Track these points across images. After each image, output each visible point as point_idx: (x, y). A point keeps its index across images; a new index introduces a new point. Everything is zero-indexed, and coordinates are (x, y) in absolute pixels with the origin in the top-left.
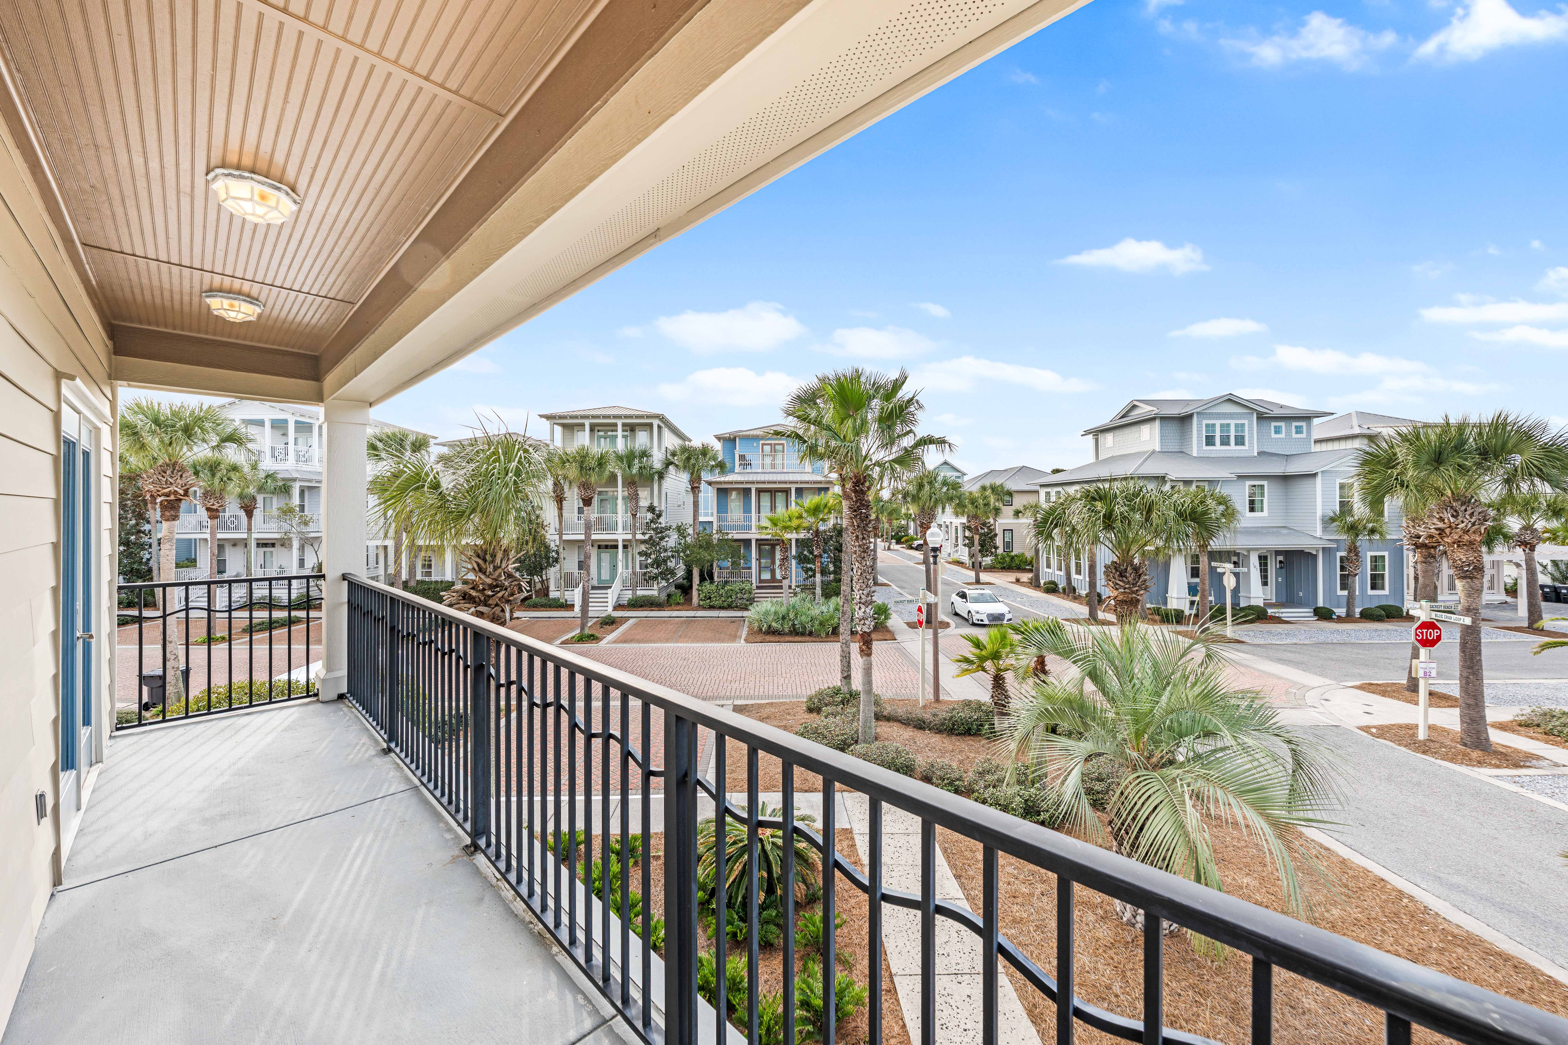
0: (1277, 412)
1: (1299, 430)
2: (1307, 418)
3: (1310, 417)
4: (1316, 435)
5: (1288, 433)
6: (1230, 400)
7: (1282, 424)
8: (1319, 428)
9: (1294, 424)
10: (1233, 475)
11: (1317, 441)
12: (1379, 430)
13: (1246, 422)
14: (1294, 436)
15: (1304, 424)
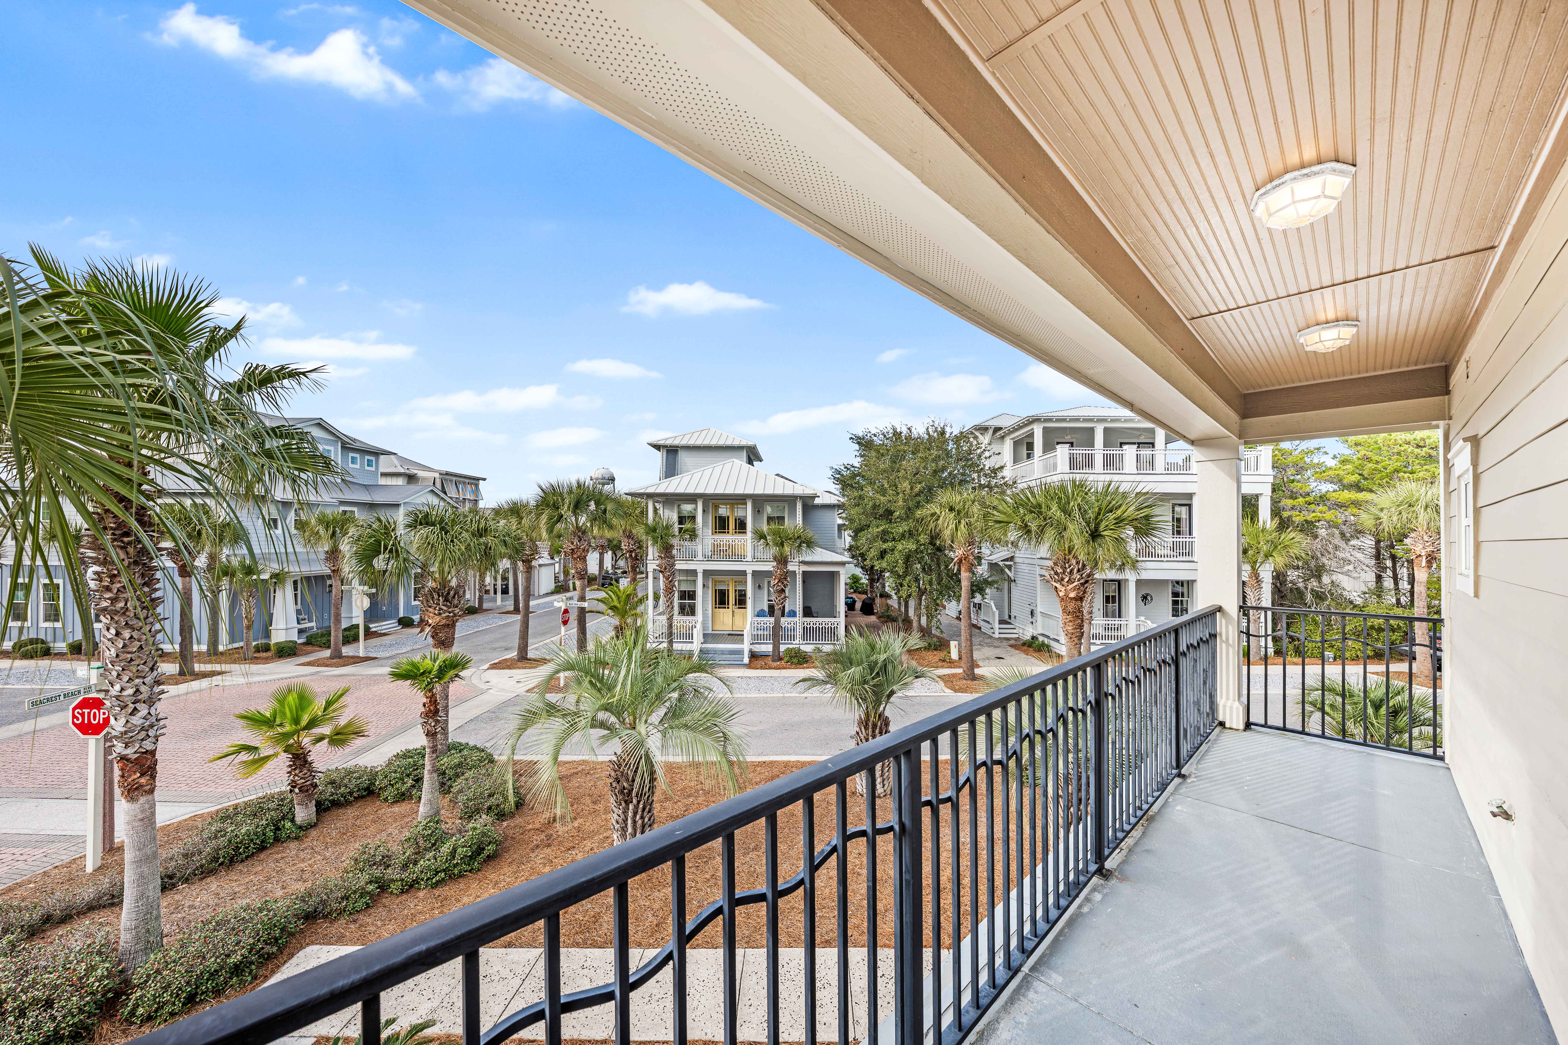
0: (357, 445)
1: (370, 463)
2: (377, 453)
3: (377, 454)
4: (382, 469)
5: (362, 464)
6: (319, 424)
7: (357, 456)
8: (385, 464)
9: (367, 457)
10: (334, 500)
11: (384, 475)
12: (416, 472)
13: (332, 448)
14: (367, 468)
15: (373, 458)
